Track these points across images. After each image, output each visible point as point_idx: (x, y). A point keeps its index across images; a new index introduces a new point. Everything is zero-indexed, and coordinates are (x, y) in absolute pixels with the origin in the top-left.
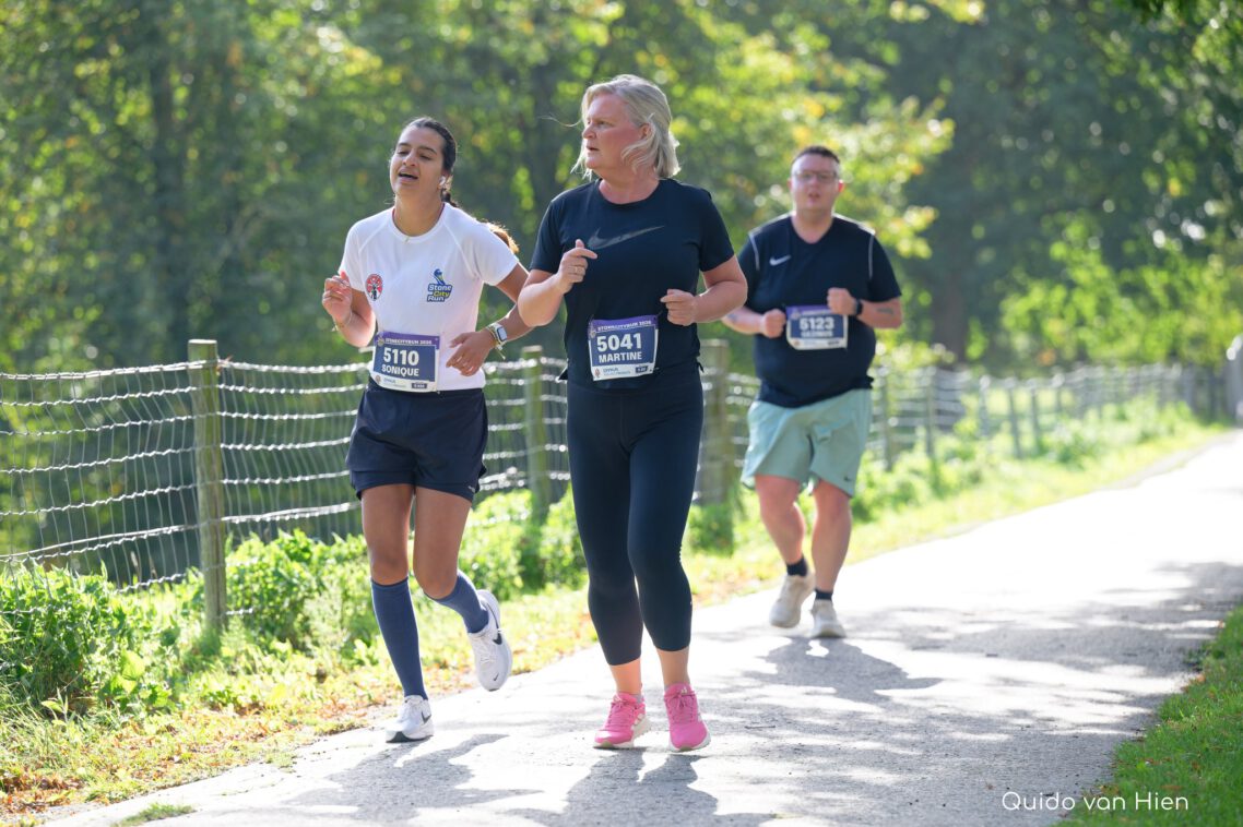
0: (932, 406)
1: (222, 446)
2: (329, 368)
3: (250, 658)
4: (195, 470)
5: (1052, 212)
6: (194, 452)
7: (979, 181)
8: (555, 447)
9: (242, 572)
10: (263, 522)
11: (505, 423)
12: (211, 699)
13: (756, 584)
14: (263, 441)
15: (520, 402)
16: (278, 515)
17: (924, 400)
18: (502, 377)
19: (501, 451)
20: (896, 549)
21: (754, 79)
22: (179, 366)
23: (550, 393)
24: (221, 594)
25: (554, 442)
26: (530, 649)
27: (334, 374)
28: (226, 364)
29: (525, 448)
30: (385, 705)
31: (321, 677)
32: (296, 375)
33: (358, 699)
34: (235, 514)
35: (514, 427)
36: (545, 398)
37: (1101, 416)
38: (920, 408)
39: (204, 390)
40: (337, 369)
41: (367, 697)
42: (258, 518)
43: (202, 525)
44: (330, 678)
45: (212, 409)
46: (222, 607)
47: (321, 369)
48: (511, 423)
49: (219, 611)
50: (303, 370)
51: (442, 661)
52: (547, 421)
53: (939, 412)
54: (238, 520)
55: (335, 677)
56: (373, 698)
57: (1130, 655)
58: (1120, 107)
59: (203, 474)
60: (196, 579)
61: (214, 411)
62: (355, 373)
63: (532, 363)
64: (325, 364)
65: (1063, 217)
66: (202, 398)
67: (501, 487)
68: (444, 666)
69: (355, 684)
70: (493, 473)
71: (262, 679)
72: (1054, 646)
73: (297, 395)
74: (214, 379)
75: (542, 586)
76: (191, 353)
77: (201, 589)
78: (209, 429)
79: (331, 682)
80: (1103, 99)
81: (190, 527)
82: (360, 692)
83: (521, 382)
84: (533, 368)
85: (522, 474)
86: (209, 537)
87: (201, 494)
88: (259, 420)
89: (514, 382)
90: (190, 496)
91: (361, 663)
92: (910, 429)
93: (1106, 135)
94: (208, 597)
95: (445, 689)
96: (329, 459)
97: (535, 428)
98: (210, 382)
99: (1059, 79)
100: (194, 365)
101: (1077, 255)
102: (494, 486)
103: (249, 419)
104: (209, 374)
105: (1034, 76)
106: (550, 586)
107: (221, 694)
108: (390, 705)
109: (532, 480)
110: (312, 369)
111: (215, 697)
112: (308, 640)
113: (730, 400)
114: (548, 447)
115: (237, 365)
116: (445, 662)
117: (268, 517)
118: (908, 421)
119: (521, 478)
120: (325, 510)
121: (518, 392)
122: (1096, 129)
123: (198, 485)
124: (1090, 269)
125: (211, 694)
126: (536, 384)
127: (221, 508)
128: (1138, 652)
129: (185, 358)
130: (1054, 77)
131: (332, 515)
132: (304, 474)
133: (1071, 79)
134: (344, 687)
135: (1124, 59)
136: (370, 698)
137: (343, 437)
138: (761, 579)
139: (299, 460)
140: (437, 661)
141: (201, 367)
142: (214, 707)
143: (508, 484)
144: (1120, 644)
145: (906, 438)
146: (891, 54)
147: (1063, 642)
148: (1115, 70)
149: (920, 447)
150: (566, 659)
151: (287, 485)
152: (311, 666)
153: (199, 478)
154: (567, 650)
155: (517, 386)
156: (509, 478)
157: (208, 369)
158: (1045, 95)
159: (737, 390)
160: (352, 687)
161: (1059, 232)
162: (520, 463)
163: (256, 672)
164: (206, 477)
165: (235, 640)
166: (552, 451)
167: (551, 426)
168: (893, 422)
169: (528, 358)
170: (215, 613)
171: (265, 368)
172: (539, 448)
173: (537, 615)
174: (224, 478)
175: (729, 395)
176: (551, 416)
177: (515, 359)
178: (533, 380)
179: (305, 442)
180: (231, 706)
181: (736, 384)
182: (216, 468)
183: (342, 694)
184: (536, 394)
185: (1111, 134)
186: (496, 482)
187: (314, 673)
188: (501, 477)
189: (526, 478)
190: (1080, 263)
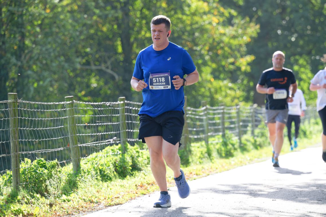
0: (254, 118)
1: (19, 128)
2: (54, 103)
3: (27, 199)
4: (10, 136)
5: (294, 55)
6: (9, 130)
7: (270, 45)
8: (129, 130)
9: (25, 170)
10: (32, 154)
11: (113, 122)
12: (15, 212)
13: (195, 176)
14: (32, 127)
15: (118, 115)
16: (37, 152)
17: (252, 117)
18: (112, 107)
19: (111, 132)
20: (242, 166)
21: (196, 10)
22: (5, 101)
23: (128, 113)
24: (18, 177)
25: (129, 129)
26: (121, 197)
27: (56, 104)
28: (20, 101)
29: (119, 131)
30: (72, 215)
31: (51, 205)
32: (43, 105)
33: (63, 213)
34: (23, 151)
35: (116, 123)
36: (126, 114)
37: (309, 123)
38: (250, 119)
39: (13, 109)
40: (57, 103)
41: (66, 212)
42: (30, 152)
43: (12, 154)
44: (54, 206)
45: (15, 116)
46: (18, 181)
47: (52, 103)
48: (115, 122)
49: (17, 183)
50: (46, 103)
51: (91, 200)
52: (127, 122)
53: (256, 121)
54: (24, 153)
55: (56, 205)
56: (68, 212)
57: (319, 200)
58: (317, 21)
59: (12, 138)
60: (10, 172)
61: (16, 116)
62: (63, 104)
63: (122, 102)
64: (53, 102)
65: (297, 57)
66: (12, 112)
67: (111, 143)
68: (92, 202)
69: (63, 208)
70: (109, 139)
71: (31, 206)
72: (295, 197)
73: (44, 112)
74: (16, 106)
75: (125, 176)
76: (9, 97)
77: (11, 176)
78: (15, 123)
79: (54, 207)
80: (312, 18)
81: (8, 155)
82: (64, 211)
83: (118, 109)
84: (122, 104)
85: (118, 139)
86: (14, 159)
87: (11, 144)
88: (31, 119)
89: (116, 108)
90: (8, 145)
91: (64, 201)
92: (246, 126)
93: (312, 30)
94: (14, 178)
95: (93, 210)
96: (54, 133)
97: (122, 124)
98: (15, 107)
99: (297, 11)
100: (9, 101)
101: (302, 70)
102: (109, 143)
103: (28, 119)
104: (15, 105)
105: (289, 10)
106: (128, 177)
107: (17, 211)
108: (74, 215)
109: (122, 141)
110: (49, 103)
111: (16, 211)
112: (46, 193)
113: (187, 116)
114: (127, 130)
115: (24, 101)
116: (92, 201)
117: (34, 152)
118: (246, 124)
119: (118, 141)
120: (53, 150)
121: (117, 112)
122: (309, 27)
123: (11, 141)
124: (306, 74)
125: (14, 211)
126: (123, 109)
127: (18, 149)
128: (322, 200)
129: (7, 99)
130: (295, 11)
131: (55, 152)
132: (46, 138)
133: (301, 11)
134: (59, 209)
135: (319, 5)
136: (67, 212)
137: (59, 126)
138: (197, 175)
139: (44, 134)
140: (90, 200)
141: (12, 102)
142: (15, 215)
143: (113, 142)
144: (316, 197)
145: (245, 129)
146: (241, 3)
147: (297, 196)
148: (316, 9)
149: (249, 133)
150: (133, 201)
151: (40, 141)
152: (48, 202)
153: (11, 139)
154: (133, 198)
155: (117, 109)
156: (114, 140)
157: (15, 102)
158: (292, 16)
159: (190, 112)
160: (62, 209)
161: (296, 62)
162: (118, 136)
163: (30, 204)
164: (13, 139)
165: (22, 193)
166: (128, 131)
167: (128, 123)
168: (241, 124)
169: (120, 101)
170: (16, 183)
171: (33, 103)
172: (124, 131)
173: (123, 186)
174: (19, 139)
175: (187, 114)
176: (128, 120)
177: (116, 101)
178: (122, 108)
179: (46, 128)
180: (21, 214)
181: (189, 110)
182: (17, 135)
183: (58, 211)
184: (123, 113)
185: (314, 29)
186: (110, 141)
187: (49, 204)
188: (111, 140)
189: (120, 140)
190: (303, 73)
